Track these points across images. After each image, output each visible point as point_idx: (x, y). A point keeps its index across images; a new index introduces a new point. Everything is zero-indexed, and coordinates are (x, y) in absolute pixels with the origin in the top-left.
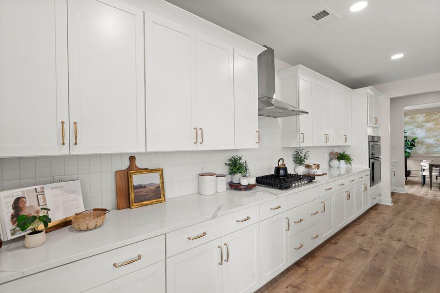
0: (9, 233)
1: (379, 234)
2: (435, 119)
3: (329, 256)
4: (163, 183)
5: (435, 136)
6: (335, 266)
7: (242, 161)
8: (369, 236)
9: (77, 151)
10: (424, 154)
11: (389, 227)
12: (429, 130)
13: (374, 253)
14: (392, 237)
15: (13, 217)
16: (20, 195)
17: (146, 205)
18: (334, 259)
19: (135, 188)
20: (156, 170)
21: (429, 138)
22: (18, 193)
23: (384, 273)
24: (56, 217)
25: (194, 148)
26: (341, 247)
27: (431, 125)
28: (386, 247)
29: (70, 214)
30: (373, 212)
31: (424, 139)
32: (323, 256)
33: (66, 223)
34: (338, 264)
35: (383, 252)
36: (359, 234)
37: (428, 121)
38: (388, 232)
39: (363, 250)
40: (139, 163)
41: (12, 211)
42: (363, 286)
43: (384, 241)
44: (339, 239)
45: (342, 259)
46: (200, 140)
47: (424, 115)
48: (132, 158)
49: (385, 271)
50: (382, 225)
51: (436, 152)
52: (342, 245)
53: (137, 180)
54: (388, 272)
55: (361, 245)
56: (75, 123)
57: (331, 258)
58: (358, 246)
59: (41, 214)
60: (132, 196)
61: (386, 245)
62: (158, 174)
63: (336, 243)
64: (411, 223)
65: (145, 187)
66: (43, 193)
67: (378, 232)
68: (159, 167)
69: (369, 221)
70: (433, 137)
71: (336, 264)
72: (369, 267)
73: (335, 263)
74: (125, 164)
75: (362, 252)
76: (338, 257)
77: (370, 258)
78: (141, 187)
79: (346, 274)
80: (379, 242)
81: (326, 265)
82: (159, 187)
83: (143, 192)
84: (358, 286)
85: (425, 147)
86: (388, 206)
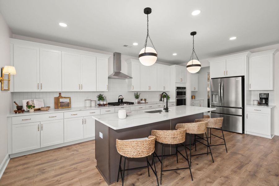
0: (26, 109)
4: (70, 102)
7: (103, 96)
9: (42, 91)
15: (27, 106)
16: (28, 101)
17: (64, 108)
19: (60, 102)
20: (68, 98)
22: (28, 100)
24: (37, 107)
25: (79, 91)
29: (40, 107)
33: (39, 110)
40: (62, 95)
41: (26, 104)
46: (81, 88)
48: (60, 94)
53: (61, 100)
56: (41, 84)
59: (33, 105)
60: (59, 105)
62: (69, 99)
65: (64, 103)
66: (33, 101)
68: (69, 97)
74: (57, 95)
78: (62, 102)
82: (69, 103)
83: (63, 104)
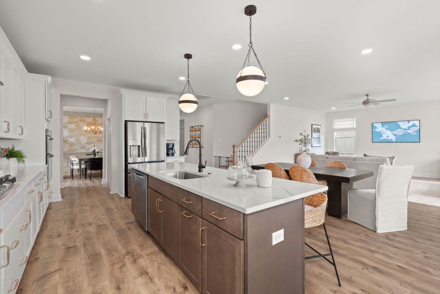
1: (72, 228)
2: (76, 122)
3: (41, 276)
5: (76, 136)
6: (57, 279)
8: (65, 234)
10: (69, 151)
11: (75, 218)
12: (71, 131)
13: (81, 244)
14: (84, 225)
18: (49, 274)
21: (71, 137)
23: (100, 254)
26: (46, 259)
27: (72, 126)
28: (86, 235)
30: (50, 212)
31: (68, 138)
32: (34, 281)
34: (58, 276)
35: (87, 239)
36: (53, 237)
37: (71, 123)
38: (77, 223)
39: (70, 248)
42: (96, 275)
43: (80, 231)
44: (37, 253)
45: (57, 268)
47: (68, 117)
49: (100, 252)
50: (68, 220)
51: (76, 150)
52: (45, 257)
54: (103, 252)
55: (64, 245)
57: (46, 276)
58: (63, 248)
61: (85, 233)
63: (37, 259)
64: (87, 208)
67: (70, 227)
69: (54, 221)
70: (74, 137)
71: (56, 278)
72: (87, 257)
73: (54, 277)
75: (71, 250)
76: (53, 270)
77: (82, 250)
79: (74, 278)
80: (78, 234)
81: (46, 287)
84: (93, 278)
85: (68, 145)
86: (59, 202)
